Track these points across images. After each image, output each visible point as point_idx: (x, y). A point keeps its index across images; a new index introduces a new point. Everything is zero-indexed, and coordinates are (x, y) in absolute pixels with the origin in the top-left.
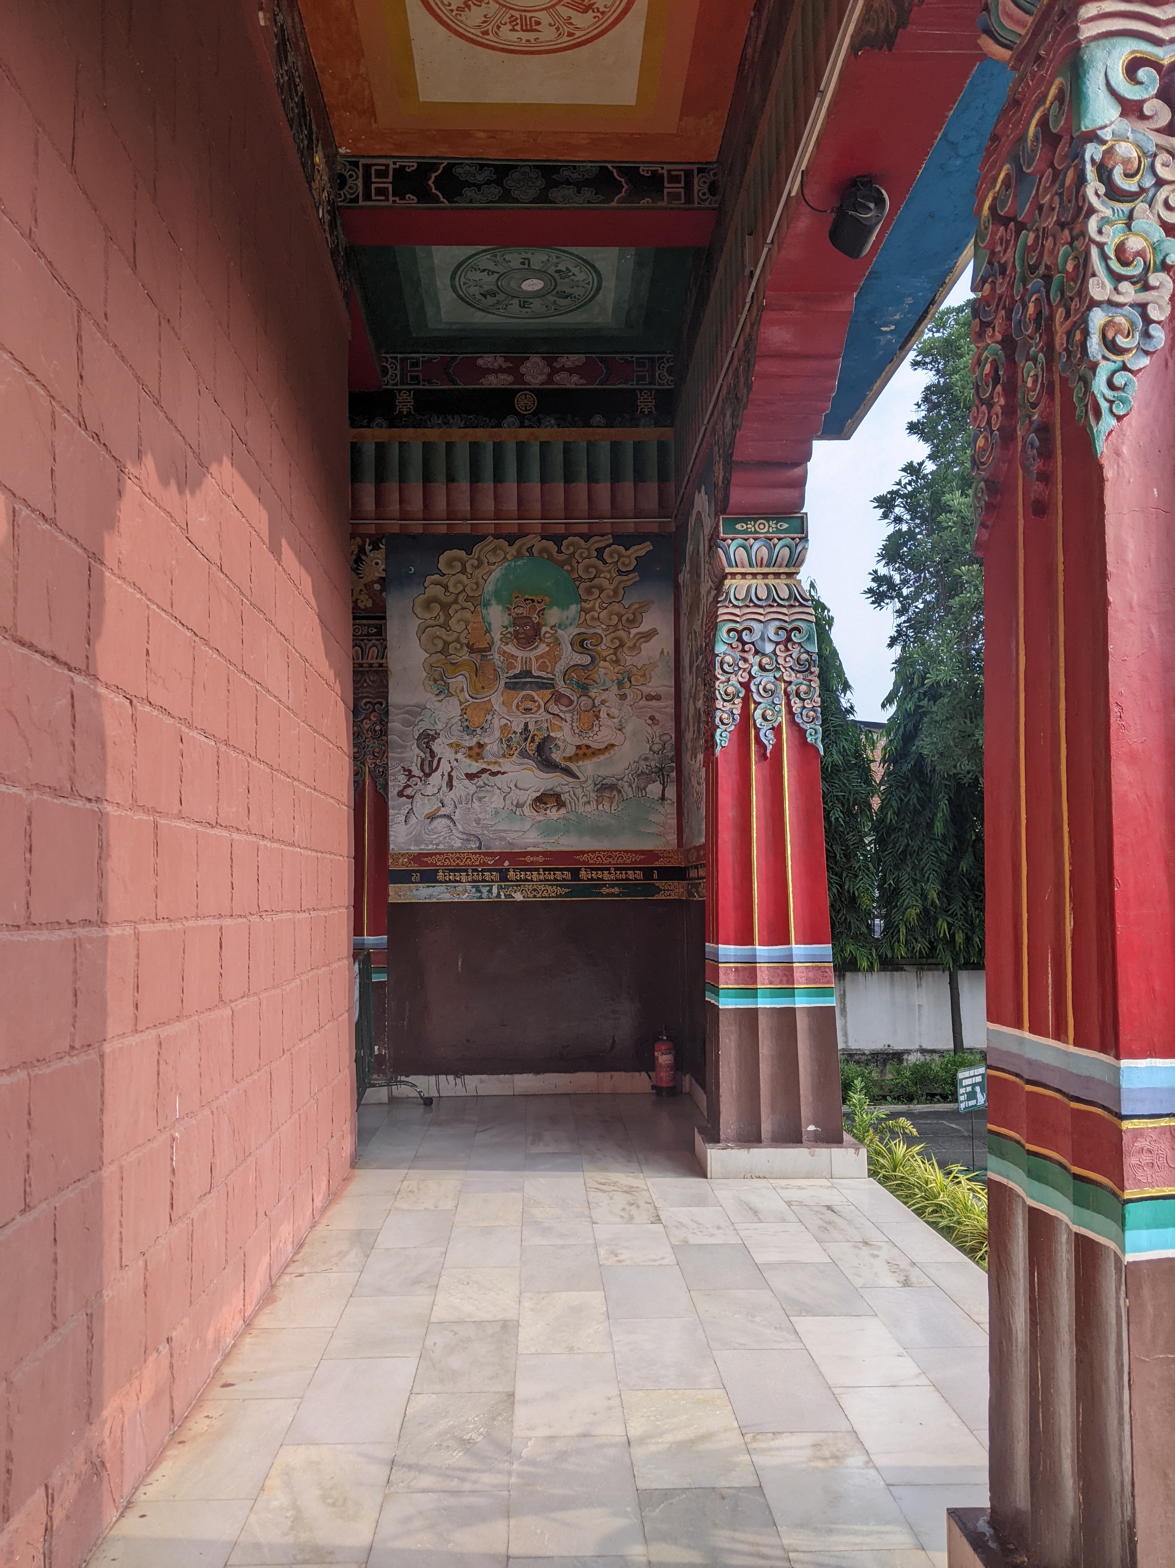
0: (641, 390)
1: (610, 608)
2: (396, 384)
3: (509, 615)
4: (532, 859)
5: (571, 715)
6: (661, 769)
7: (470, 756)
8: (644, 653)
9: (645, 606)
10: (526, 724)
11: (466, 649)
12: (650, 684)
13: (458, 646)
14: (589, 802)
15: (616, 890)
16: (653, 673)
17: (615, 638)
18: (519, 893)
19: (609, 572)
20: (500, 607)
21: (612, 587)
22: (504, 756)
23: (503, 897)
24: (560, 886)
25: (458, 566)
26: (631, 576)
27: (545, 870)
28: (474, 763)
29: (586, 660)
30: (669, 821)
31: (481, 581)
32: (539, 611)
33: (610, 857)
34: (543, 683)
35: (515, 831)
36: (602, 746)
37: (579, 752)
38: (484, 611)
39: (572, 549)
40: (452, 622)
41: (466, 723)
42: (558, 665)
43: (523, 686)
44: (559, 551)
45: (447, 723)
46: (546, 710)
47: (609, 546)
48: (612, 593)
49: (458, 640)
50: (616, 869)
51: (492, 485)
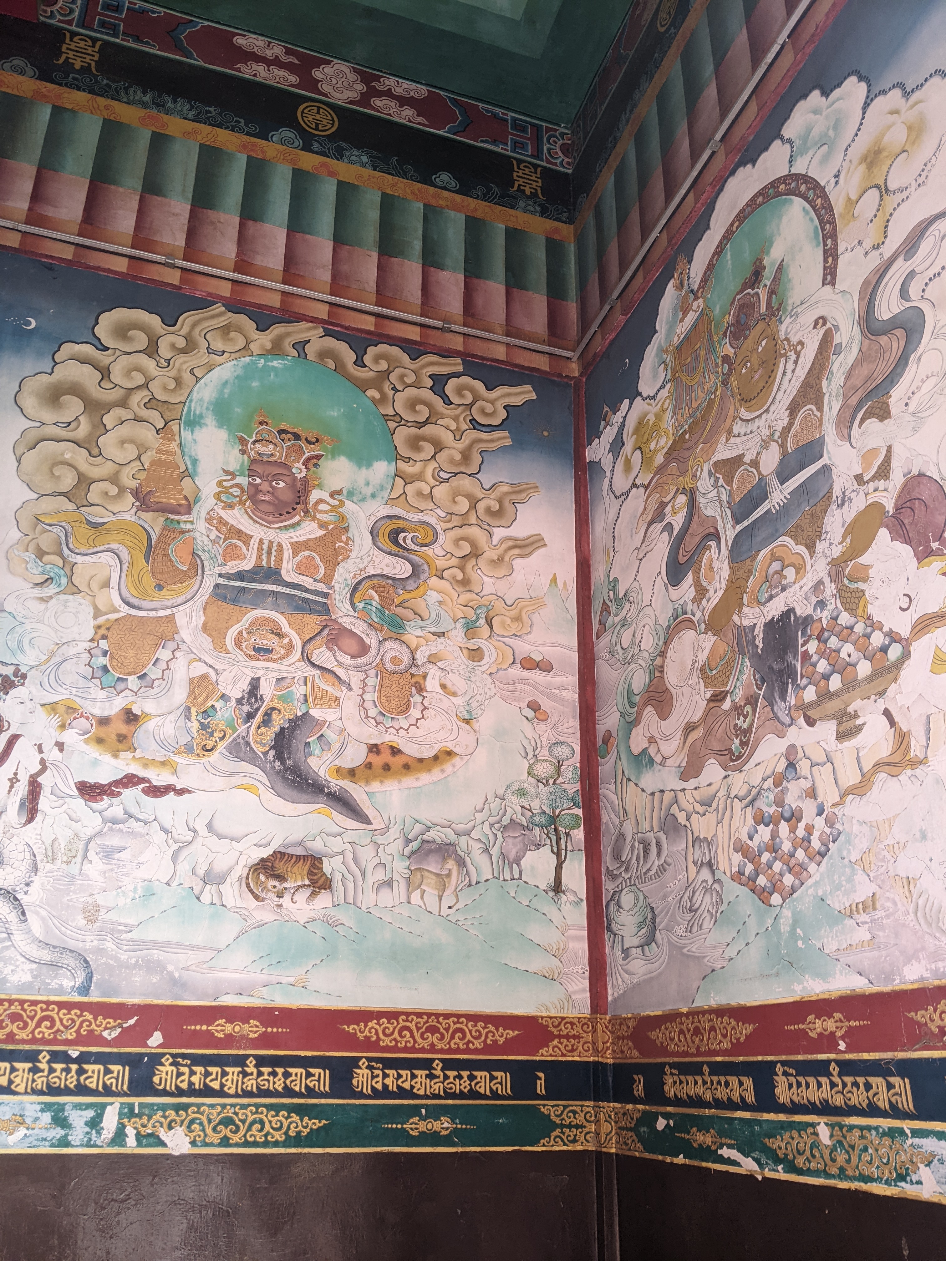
0: (520, 161)
1: (454, 482)
2: (70, 23)
3: (243, 452)
4: (229, 1028)
5: (361, 675)
6: (553, 819)
7: (100, 741)
8: (518, 576)
9: (520, 492)
10: (255, 684)
11: (130, 499)
12: (530, 637)
13: (114, 491)
14: (389, 883)
15: (444, 1125)
16: (535, 618)
17: (463, 539)
18: (179, 1131)
19: (456, 419)
20: (223, 434)
21: (460, 445)
22: (188, 749)
23: (131, 1141)
24: (301, 1111)
25: (141, 340)
26: (496, 435)
27: (261, 1061)
28: (107, 758)
29: (402, 569)
30: (571, 945)
31: (187, 377)
32: (309, 459)
33: (433, 1030)
34: (305, 600)
35: (192, 947)
36: (428, 753)
37: (375, 759)
38: (186, 435)
39: (383, 365)
40: (107, 442)
41: (105, 661)
42: (340, 570)
43: (258, 600)
44: (360, 362)
45: (53, 654)
46: (306, 658)
47: (457, 375)
48: (458, 457)
49: (114, 479)
50: (448, 1065)
51: (237, 220)
